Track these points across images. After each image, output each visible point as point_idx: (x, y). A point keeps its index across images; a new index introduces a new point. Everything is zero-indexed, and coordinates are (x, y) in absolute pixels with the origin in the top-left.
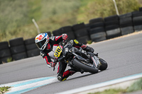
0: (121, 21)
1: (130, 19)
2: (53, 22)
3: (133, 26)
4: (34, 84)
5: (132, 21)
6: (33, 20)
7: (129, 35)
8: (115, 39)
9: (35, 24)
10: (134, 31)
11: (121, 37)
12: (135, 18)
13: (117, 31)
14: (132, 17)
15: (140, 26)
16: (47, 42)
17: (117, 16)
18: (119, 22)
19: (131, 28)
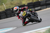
0: (41, 4)
1: (45, 3)
2: (12, 4)
3: (46, 6)
4: (3, 31)
5: (46, 4)
6: (3, 3)
7: (44, 10)
8: (38, 11)
9: (4, 5)
10: (47, 8)
11: (41, 10)
12: (47, 2)
13: (39, 8)
14: (46, 2)
15: (49, 6)
16: (19, 10)
17: (39, 1)
18: (40, 4)
19: (45, 6)
